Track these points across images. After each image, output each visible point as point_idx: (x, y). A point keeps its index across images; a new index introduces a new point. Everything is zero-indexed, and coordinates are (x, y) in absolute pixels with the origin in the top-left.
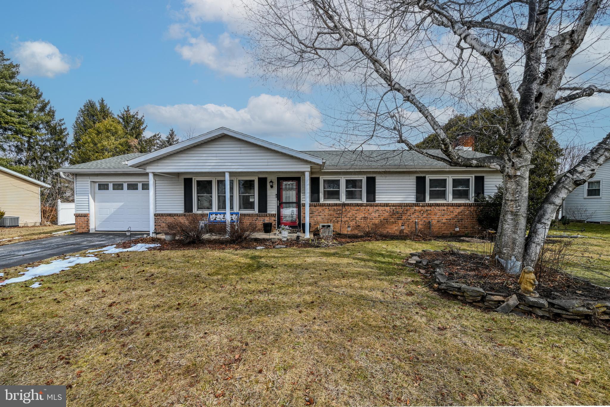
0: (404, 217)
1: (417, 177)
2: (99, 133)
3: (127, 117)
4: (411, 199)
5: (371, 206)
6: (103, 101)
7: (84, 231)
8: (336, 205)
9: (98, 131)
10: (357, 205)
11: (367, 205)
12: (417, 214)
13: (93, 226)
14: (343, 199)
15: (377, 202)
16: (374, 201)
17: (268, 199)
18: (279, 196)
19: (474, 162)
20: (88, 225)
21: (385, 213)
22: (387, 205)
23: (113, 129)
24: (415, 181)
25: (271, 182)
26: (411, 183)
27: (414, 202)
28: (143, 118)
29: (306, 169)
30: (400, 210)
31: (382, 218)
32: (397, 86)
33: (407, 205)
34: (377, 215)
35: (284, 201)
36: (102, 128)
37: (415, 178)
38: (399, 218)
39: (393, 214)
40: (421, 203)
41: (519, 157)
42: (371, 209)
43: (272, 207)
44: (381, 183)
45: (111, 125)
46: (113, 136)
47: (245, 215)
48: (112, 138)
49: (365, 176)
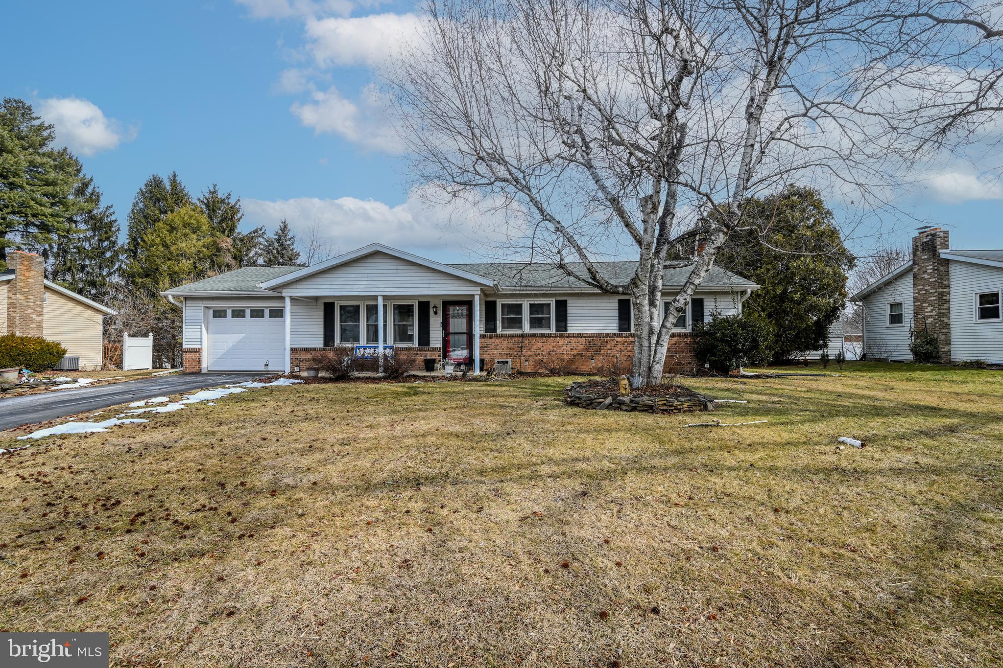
0: (602, 351)
1: (619, 300)
2: (172, 229)
3: (214, 202)
4: (613, 327)
5: (561, 336)
6: (175, 176)
7: (194, 370)
8: (517, 336)
9: (171, 226)
10: (544, 336)
11: (556, 336)
12: (620, 346)
13: (205, 365)
14: (526, 328)
15: (569, 332)
16: (566, 330)
17: (431, 329)
18: (445, 325)
19: (621, 289)
20: (199, 363)
21: (579, 345)
22: (581, 336)
23: (194, 222)
24: (617, 304)
25: (435, 307)
26: (611, 307)
27: (617, 332)
28: (239, 203)
29: (476, 291)
30: (598, 342)
31: (575, 352)
32: (548, 217)
33: (607, 335)
34: (569, 349)
35: (451, 331)
36: (178, 222)
37: (617, 301)
38: (597, 352)
39: (589, 347)
40: (624, 333)
41: (637, 287)
42: (561, 341)
43: (436, 339)
44: (574, 308)
45: (191, 217)
46: (194, 233)
47: (402, 349)
48: (194, 236)
49: (554, 300)
